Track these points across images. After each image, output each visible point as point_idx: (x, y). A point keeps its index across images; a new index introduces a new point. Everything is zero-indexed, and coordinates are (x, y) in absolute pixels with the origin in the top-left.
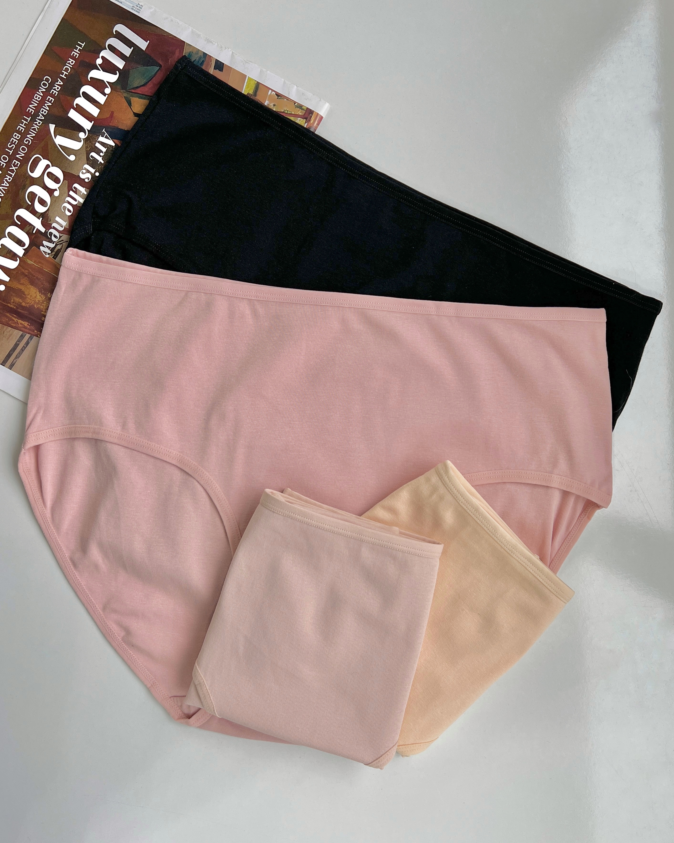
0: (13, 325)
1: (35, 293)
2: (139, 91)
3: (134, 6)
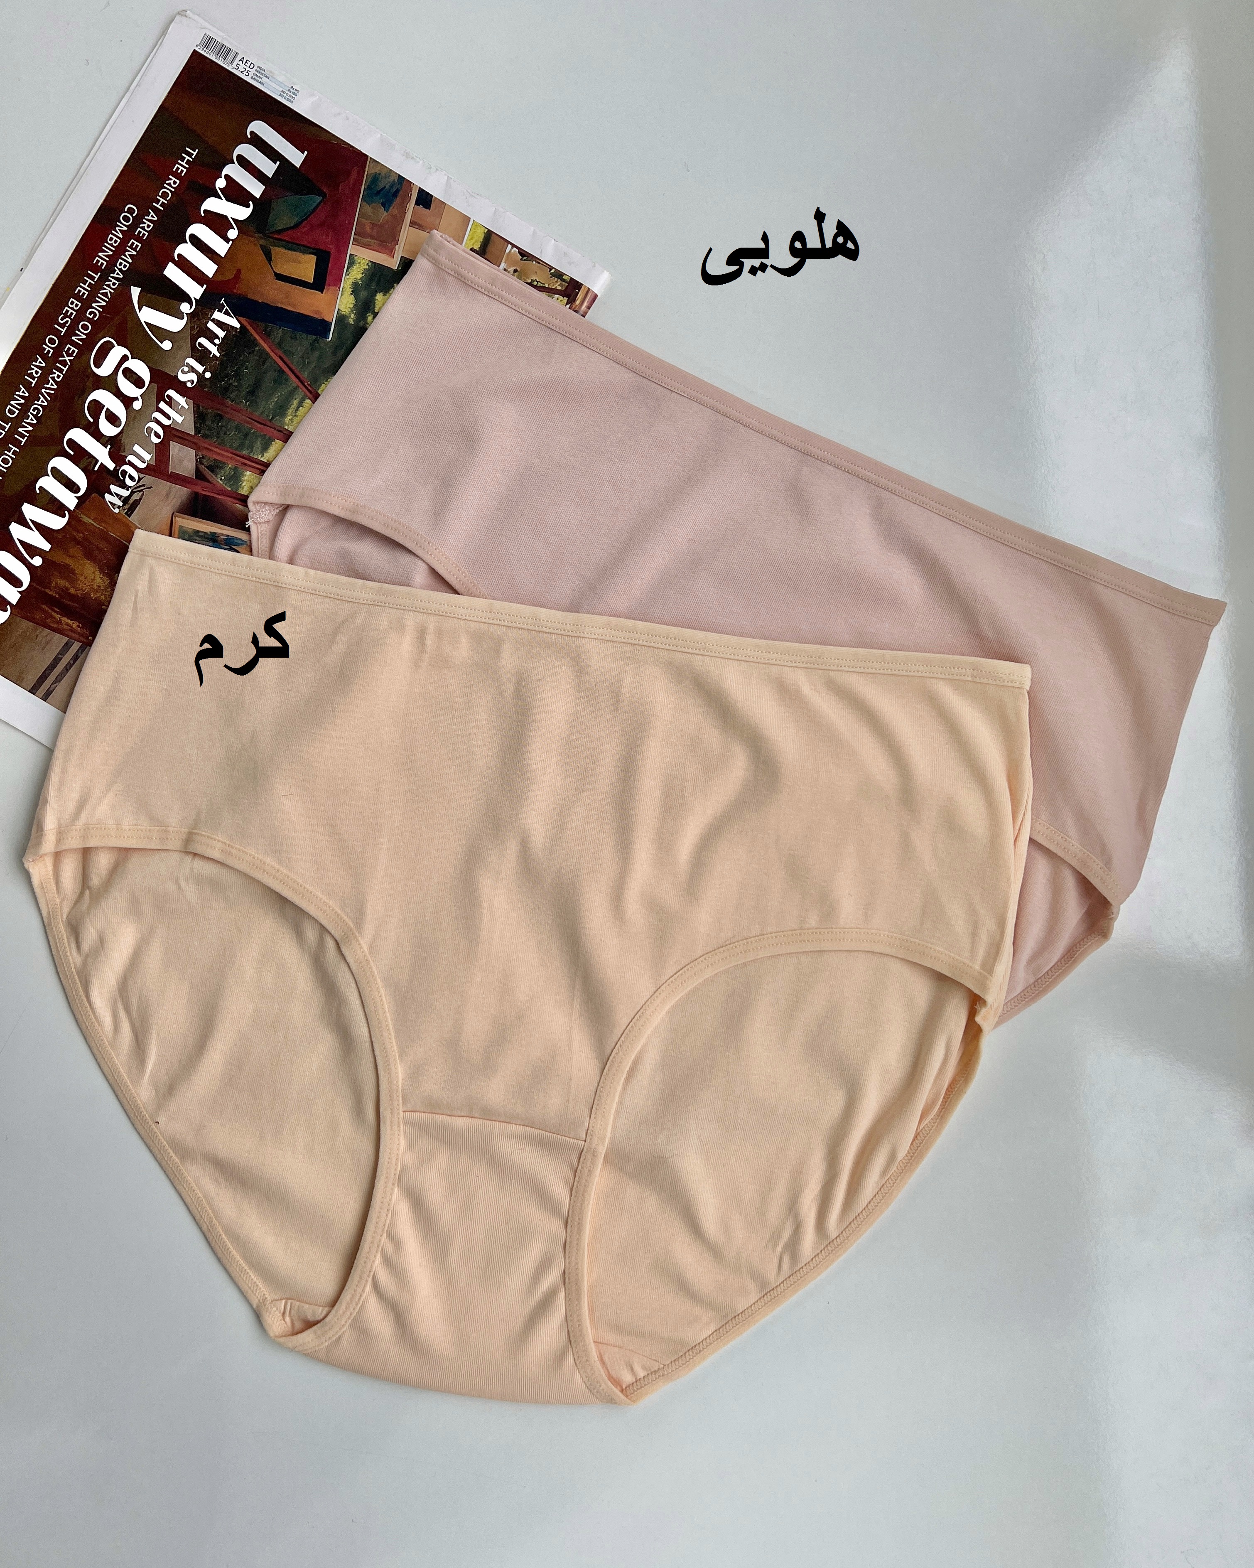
0: (52, 625)
1: (93, 573)
2: (285, 236)
3: (284, 90)
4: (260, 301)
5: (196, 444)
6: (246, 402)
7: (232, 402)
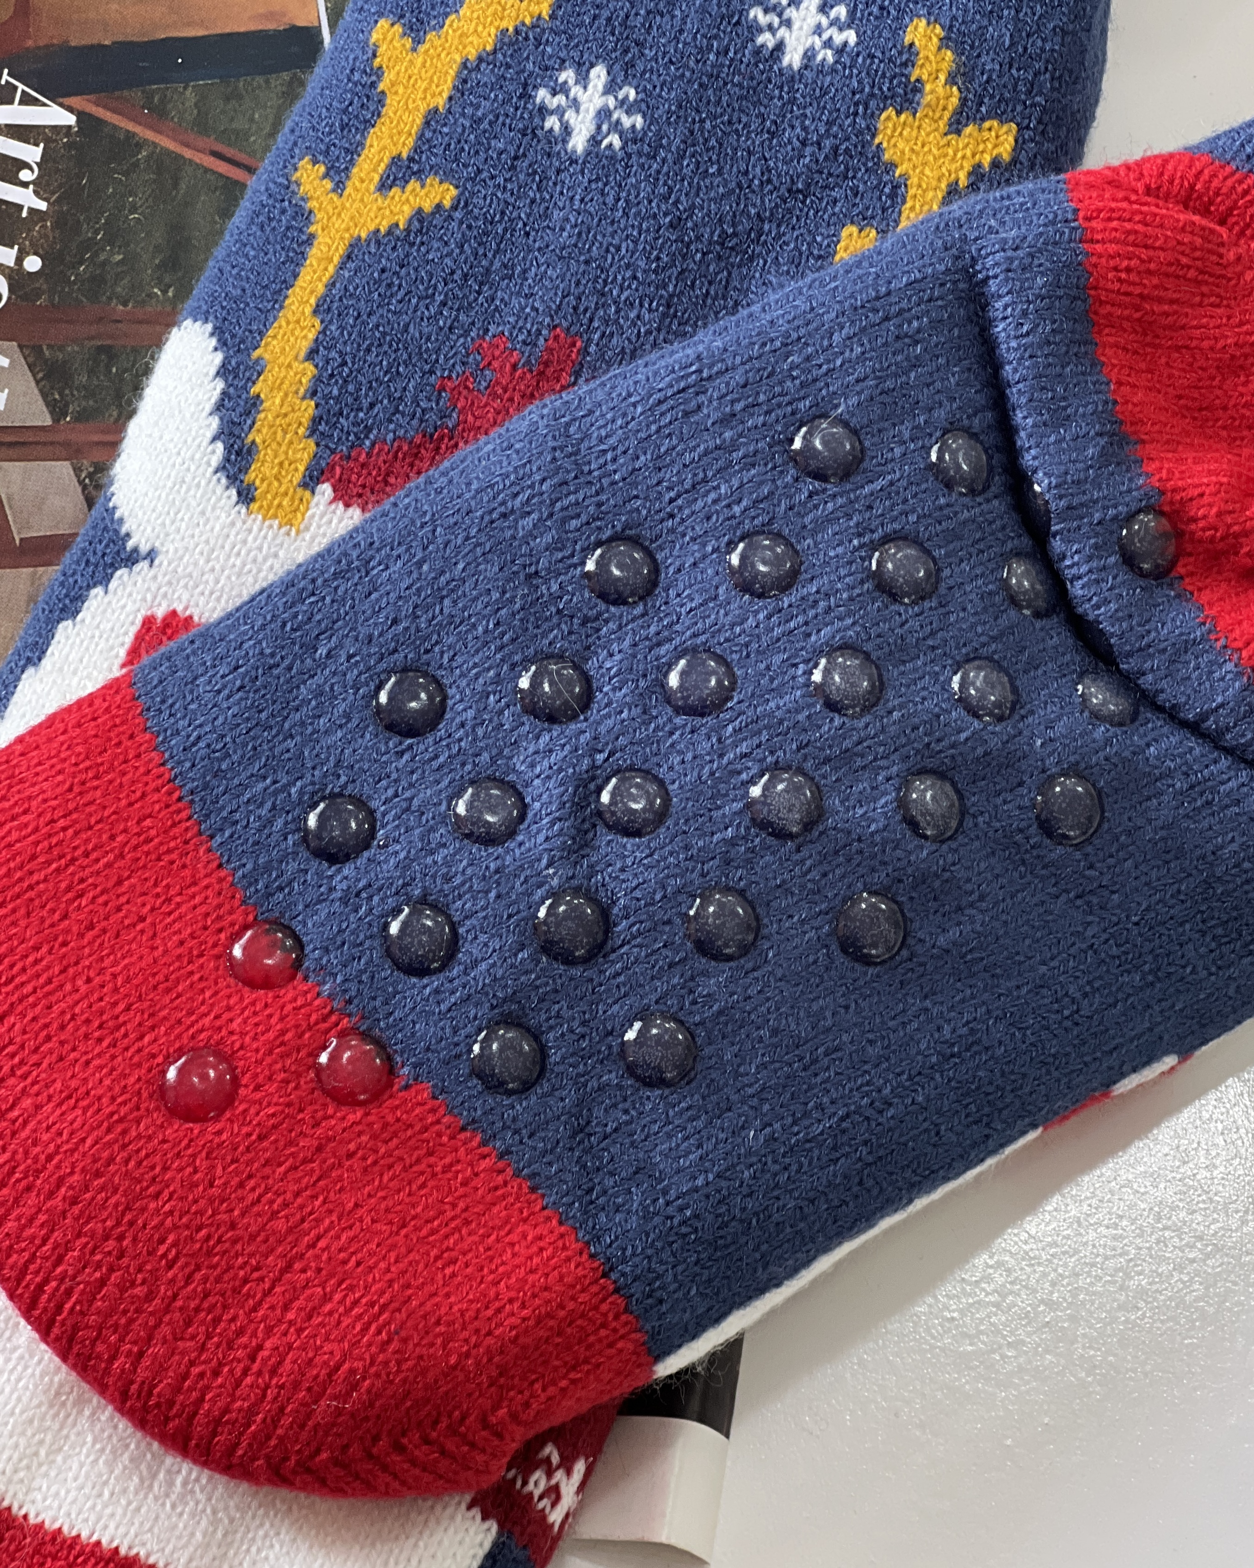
4: (107, 43)
5: (66, 444)
6: (165, 292)
7: (125, 304)
